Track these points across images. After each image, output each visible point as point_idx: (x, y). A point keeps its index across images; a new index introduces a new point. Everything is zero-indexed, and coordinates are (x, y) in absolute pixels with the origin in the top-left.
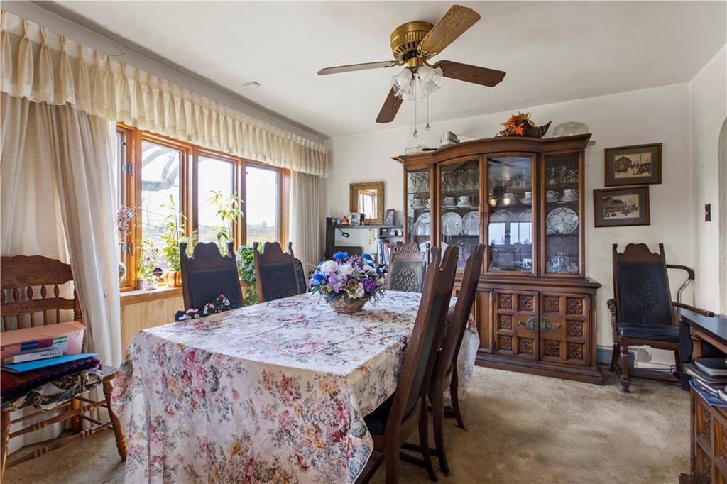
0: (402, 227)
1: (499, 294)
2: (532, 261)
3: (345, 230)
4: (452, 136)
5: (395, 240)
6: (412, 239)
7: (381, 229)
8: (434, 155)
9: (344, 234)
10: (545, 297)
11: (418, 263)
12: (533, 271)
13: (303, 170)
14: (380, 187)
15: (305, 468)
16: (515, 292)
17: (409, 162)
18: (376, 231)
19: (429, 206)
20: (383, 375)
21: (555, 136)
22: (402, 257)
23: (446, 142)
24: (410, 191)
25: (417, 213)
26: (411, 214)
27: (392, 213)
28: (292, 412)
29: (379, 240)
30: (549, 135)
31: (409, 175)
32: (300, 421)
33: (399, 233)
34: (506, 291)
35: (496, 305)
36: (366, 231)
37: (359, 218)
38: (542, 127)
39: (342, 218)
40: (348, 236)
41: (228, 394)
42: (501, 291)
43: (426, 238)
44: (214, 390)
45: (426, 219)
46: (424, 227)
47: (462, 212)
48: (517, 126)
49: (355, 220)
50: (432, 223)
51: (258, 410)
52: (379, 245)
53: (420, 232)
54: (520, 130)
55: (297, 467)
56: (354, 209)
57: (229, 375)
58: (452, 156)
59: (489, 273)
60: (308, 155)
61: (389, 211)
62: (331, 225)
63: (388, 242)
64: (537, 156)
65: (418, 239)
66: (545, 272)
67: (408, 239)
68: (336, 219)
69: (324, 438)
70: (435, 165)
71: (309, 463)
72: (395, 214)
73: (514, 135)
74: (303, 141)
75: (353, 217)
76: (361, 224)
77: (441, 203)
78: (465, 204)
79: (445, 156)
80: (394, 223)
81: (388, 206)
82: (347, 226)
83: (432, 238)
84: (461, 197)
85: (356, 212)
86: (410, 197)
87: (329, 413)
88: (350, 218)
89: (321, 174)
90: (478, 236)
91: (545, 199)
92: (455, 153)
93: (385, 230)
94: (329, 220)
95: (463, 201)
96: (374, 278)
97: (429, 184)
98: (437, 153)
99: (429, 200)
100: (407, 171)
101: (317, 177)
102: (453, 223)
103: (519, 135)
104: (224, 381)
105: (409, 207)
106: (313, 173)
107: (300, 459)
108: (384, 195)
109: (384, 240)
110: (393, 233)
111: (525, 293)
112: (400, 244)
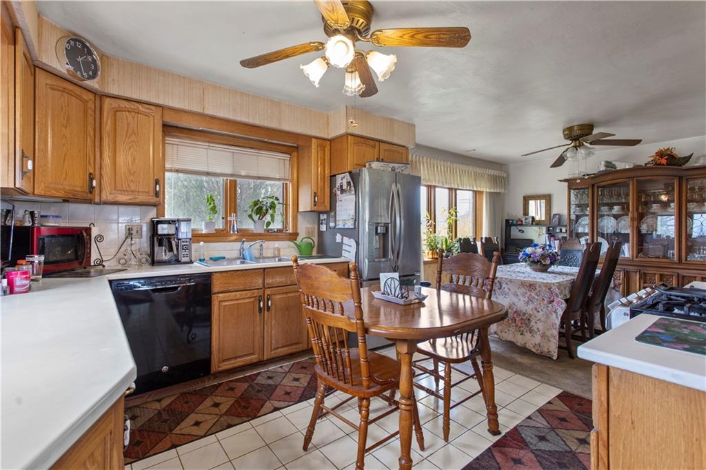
0: (566, 226)
1: (645, 274)
2: (675, 251)
3: (520, 228)
4: (608, 164)
5: (561, 236)
6: (574, 235)
7: (549, 227)
8: (592, 178)
9: (520, 231)
10: (683, 277)
11: (579, 251)
12: (676, 258)
13: (492, 191)
14: (548, 198)
15: (538, 312)
16: (658, 272)
17: (571, 183)
18: (544, 229)
19: (588, 212)
20: (565, 288)
21: (696, 165)
22: (567, 247)
23: (603, 168)
24: (572, 203)
25: (578, 217)
26: (573, 217)
27: (557, 216)
28: (533, 294)
29: (547, 235)
30: (690, 164)
31: (572, 191)
32: (536, 297)
33: (564, 230)
34: (651, 272)
35: (642, 281)
36: (536, 228)
37: (531, 220)
38: (685, 158)
39: (517, 219)
40: (523, 232)
41: (506, 290)
42: (646, 272)
43: (587, 234)
44: (500, 289)
45: (586, 221)
46: (584, 226)
47: (616, 217)
48: (662, 158)
49: (527, 221)
50: (590, 225)
51: (519, 294)
52: (547, 239)
53: (580, 230)
54: (664, 161)
55: (535, 312)
56: (526, 212)
57: (506, 283)
58: (607, 179)
59: (637, 259)
60: (495, 180)
61: (554, 215)
62: (509, 224)
63: (553, 236)
64: (679, 179)
65: (579, 236)
66: (686, 260)
67: (571, 235)
68: (513, 220)
69: (546, 302)
70: (593, 186)
71: (540, 310)
72: (560, 216)
73: (659, 164)
74: (492, 172)
75: (526, 219)
76: (532, 224)
77: (598, 211)
78: (617, 211)
79: (602, 179)
80: (559, 224)
81: (555, 211)
82: (521, 225)
83: (590, 235)
84: (615, 207)
85: (528, 215)
86: (573, 207)
87: (548, 295)
88: (523, 220)
89: (503, 191)
90: (628, 234)
91: (687, 208)
92: (610, 177)
93: (551, 228)
94: (507, 221)
95: (616, 209)
96: (555, 256)
97: (588, 197)
98: (595, 177)
99: (588, 209)
100: (570, 189)
101: (499, 193)
102: (609, 224)
103: (663, 165)
104: (504, 285)
105: (572, 213)
106: (498, 191)
107: (536, 309)
108: (550, 203)
109: (551, 234)
110: (558, 231)
111: (666, 273)
112: (564, 238)
